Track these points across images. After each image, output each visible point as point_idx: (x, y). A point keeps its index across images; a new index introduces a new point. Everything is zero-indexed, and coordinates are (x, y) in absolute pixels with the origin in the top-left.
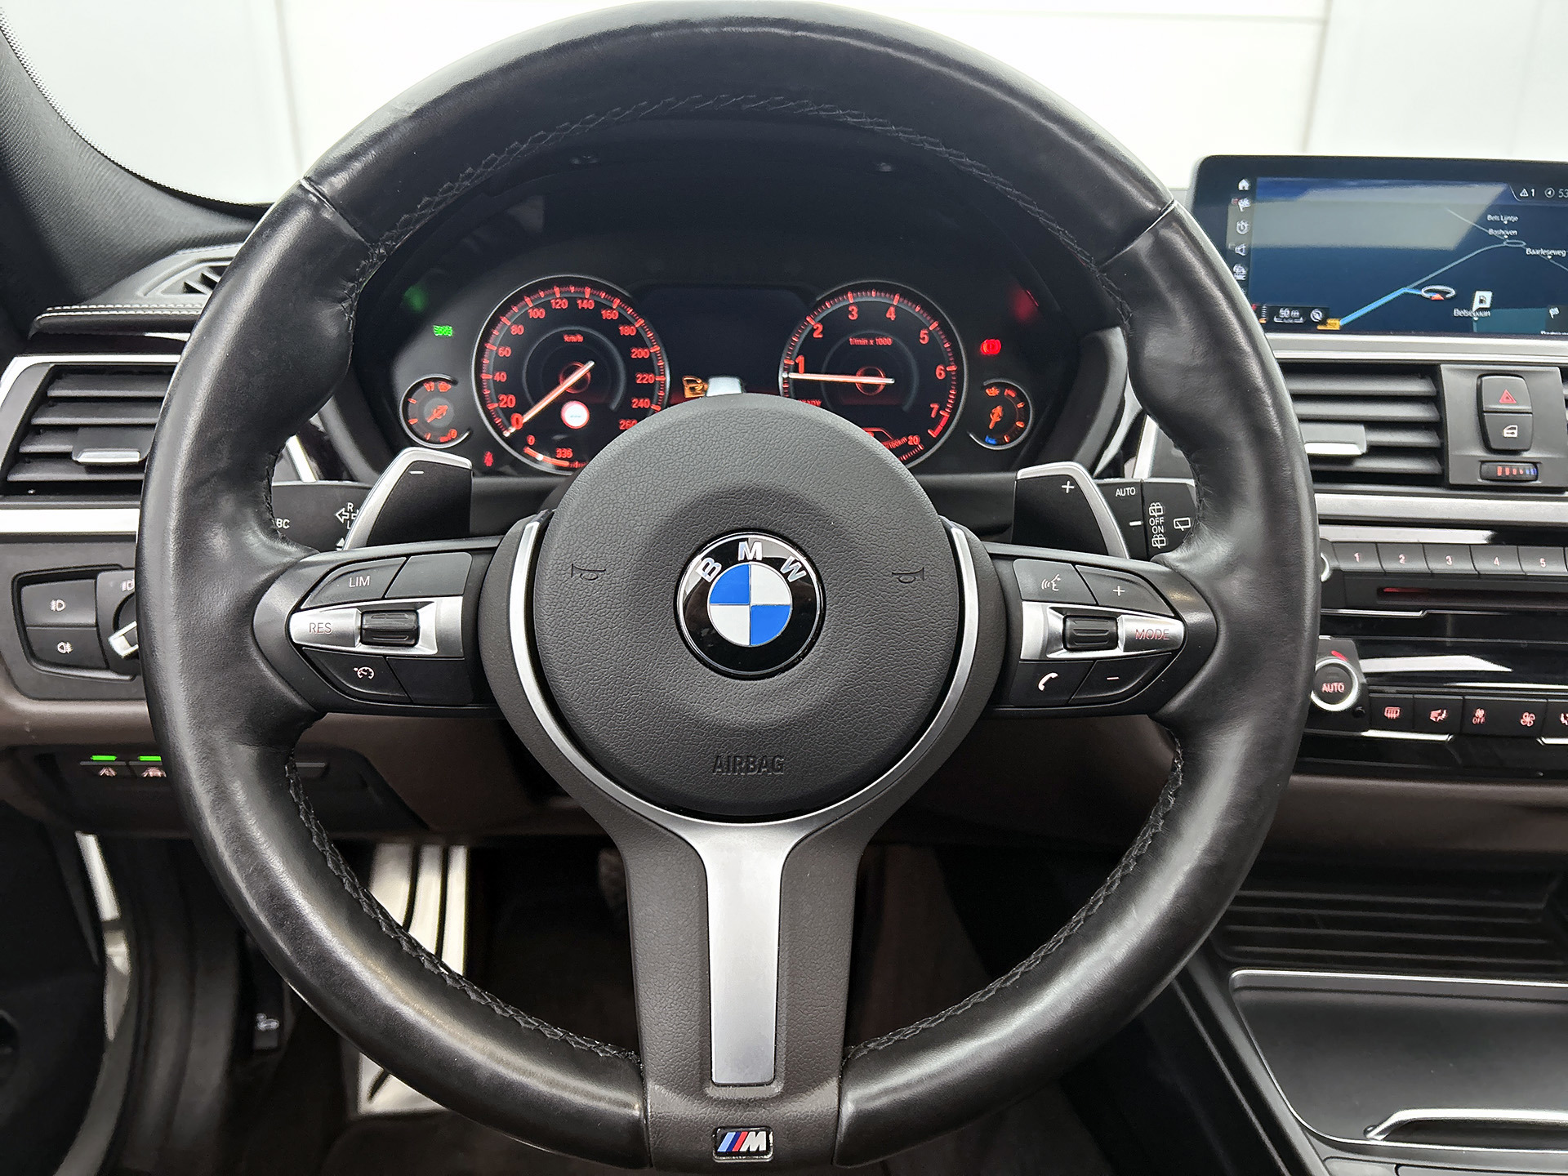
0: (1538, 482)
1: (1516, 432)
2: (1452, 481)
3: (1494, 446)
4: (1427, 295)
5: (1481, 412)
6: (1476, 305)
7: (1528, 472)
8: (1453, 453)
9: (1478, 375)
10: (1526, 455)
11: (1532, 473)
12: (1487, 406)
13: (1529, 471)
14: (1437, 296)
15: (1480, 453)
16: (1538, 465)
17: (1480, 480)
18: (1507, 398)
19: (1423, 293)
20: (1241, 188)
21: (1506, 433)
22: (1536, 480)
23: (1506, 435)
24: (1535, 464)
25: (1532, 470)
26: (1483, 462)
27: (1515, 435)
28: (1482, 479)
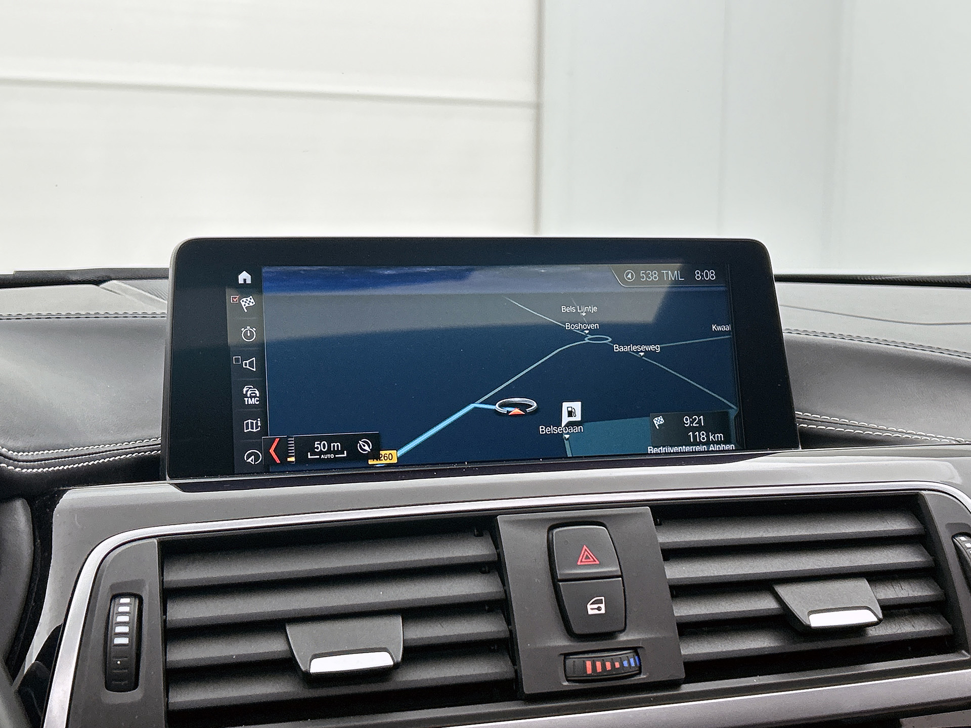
0: (642, 676)
1: (603, 606)
2: (527, 691)
3: (577, 630)
4: (504, 410)
5: (555, 580)
6: (565, 419)
7: (626, 664)
8: (524, 645)
9: (548, 526)
10: (623, 637)
11: (633, 665)
12: (561, 572)
13: (631, 662)
14: (516, 411)
15: (562, 642)
16: (639, 650)
17: (566, 683)
18: (587, 558)
19: (497, 407)
20: (241, 281)
21: (592, 609)
22: (640, 673)
23: (590, 612)
24: (635, 650)
25: (632, 660)
26: (566, 655)
27: (603, 611)
28: (568, 681)
